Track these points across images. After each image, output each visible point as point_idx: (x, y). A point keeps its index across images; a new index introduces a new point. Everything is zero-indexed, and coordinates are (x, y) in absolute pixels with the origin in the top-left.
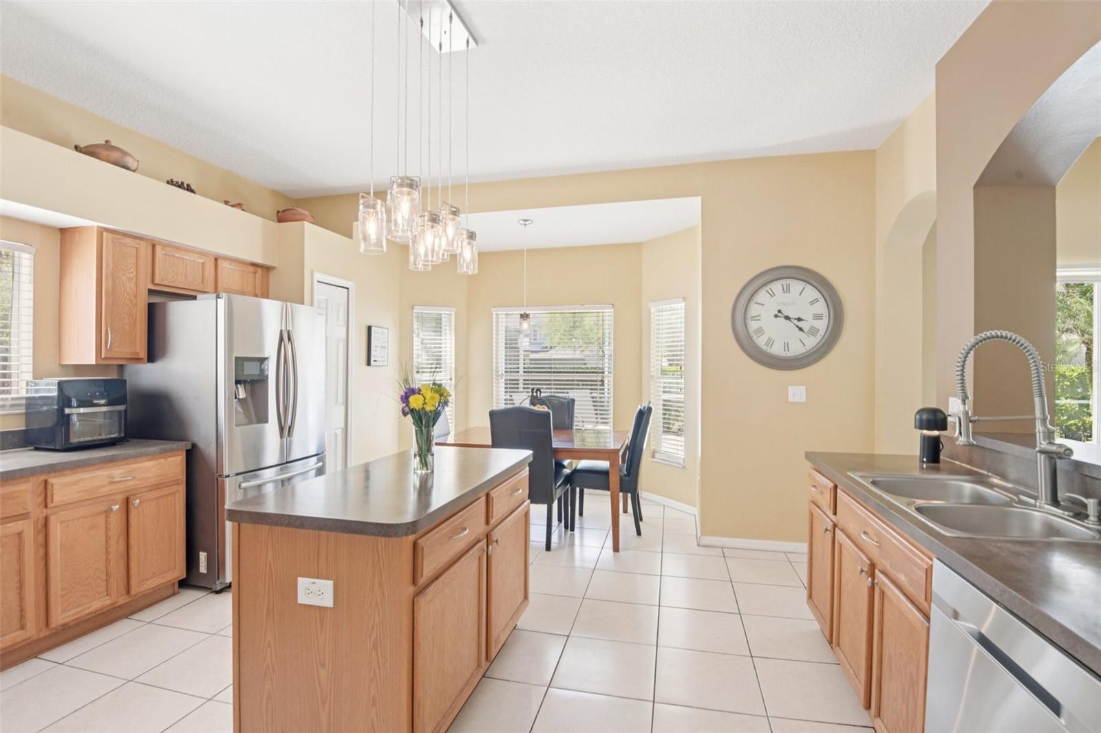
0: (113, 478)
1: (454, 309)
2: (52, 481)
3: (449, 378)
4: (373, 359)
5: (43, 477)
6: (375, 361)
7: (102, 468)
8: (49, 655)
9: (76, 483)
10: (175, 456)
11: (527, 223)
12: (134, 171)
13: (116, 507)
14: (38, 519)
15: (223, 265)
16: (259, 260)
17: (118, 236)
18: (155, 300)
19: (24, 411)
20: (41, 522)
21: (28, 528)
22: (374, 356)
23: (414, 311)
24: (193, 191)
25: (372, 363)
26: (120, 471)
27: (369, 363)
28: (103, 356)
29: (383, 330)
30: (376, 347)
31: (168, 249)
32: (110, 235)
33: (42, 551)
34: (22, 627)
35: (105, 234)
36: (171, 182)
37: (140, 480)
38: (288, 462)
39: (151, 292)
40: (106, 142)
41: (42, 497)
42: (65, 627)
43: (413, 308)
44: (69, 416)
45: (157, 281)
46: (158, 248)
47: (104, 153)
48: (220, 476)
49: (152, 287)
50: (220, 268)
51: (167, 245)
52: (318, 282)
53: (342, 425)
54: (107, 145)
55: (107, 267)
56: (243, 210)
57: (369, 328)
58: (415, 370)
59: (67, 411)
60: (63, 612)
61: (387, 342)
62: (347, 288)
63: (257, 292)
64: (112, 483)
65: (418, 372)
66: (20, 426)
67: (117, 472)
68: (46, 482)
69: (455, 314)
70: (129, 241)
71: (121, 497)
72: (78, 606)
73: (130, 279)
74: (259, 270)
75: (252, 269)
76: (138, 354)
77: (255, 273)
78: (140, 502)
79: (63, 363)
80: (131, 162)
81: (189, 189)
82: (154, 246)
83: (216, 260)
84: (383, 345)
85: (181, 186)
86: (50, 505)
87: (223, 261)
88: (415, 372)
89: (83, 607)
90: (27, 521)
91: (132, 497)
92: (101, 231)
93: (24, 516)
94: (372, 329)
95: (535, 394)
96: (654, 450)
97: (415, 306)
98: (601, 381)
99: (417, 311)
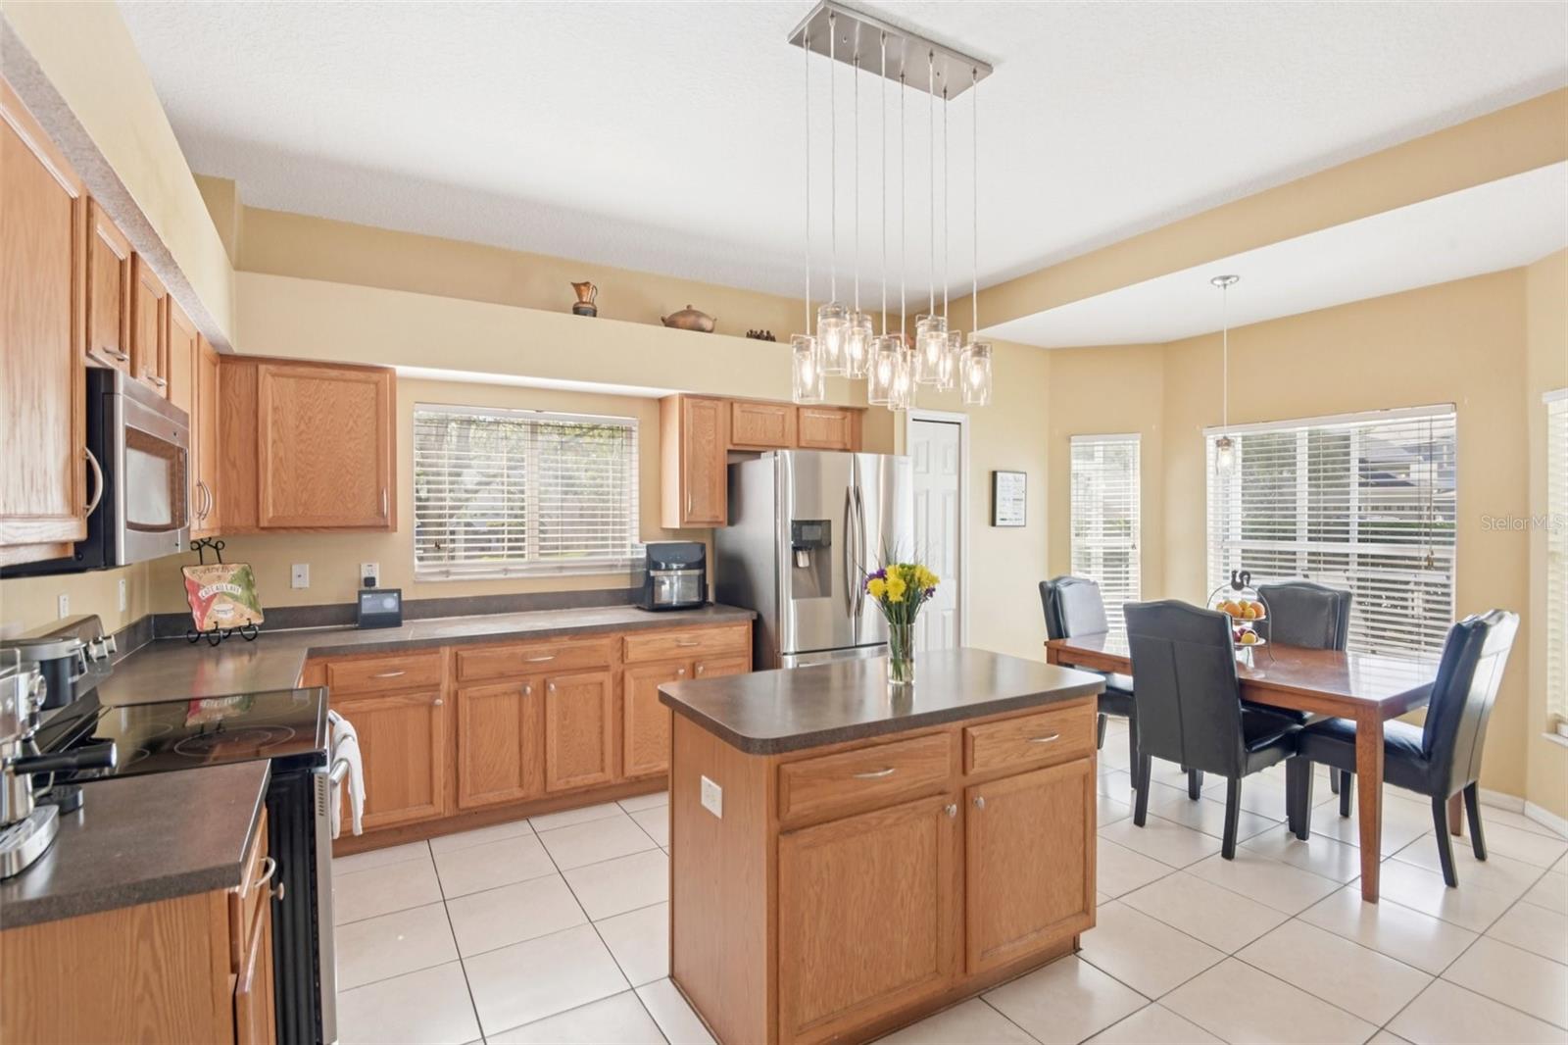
0: (679, 641)
1: (1139, 435)
2: (628, 639)
3: (1131, 544)
4: (999, 516)
5: (620, 635)
6: (1003, 519)
7: (670, 631)
8: (625, 803)
9: (648, 642)
10: (740, 625)
11: (1228, 282)
12: (711, 331)
13: (681, 671)
14: (617, 672)
15: (806, 414)
16: (846, 403)
17: (698, 401)
18: (735, 459)
19: (628, 571)
20: (619, 677)
21: (607, 679)
22: (1001, 513)
23: (1073, 444)
24: (773, 339)
25: (998, 522)
26: (687, 636)
27: (993, 524)
28: (686, 520)
29: (1017, 475)
30: (1004, 499)
31: (745, 405)
32: (690, 400)
33: (619, 703)
34: (603, 770)
35: (685, 400)
36: (753, 335)
37: (705, 646)
38: (857, 647)
39: (730, 452)
40: (688, 307)
41: (620, 652)
42: (638, 780)
43: (1069, 440)
44: (653, 578)
45: (736, 440)
46: (736, 406)
47: (681, 320)
48: (779, 652)
49: (731, 447)
50: (802, 417)
51: (742, 401)
52: (914, 420)
53: (954, 605)
54: (689, 311)
55: (688, 432)
57: (994, 474)
58: (1073, 532)
59: (652, 573)
60: (636, 764)
61: (1025, 492)
62: (959, 424)
63: (847, 440)
64: (679, 646)
65: (1077, 535)
66: (626, 585)
67: (684, 636)
68: (623, 639)
69: (1141, 442)
70: (707, 403)
71: (688, 662)
72: (648, 762)
73: (709, 442)
74: (849, 414)
75: (840, 414)
76: (717, 517)
77: (844, 419)
78: (704, 669)
79: (664, 526)
80: (707, 324)
81: (769, 338)
82: (732, 404)
83: (798, 409)
84: (1017, 497)
85: (758, 337)
86: (626, 662)
87: (805, 410)
88: (1073, 537)
89: (651, 765)
90: (606, 673)
91: (697, 664)
92: (683, 397)
93: (605, 668)
94: (999, 475)
95: (1238, 580)
96: (1558, 718)
97: (1072, 438)
98: (1428, 559)
99: (1077, 444)
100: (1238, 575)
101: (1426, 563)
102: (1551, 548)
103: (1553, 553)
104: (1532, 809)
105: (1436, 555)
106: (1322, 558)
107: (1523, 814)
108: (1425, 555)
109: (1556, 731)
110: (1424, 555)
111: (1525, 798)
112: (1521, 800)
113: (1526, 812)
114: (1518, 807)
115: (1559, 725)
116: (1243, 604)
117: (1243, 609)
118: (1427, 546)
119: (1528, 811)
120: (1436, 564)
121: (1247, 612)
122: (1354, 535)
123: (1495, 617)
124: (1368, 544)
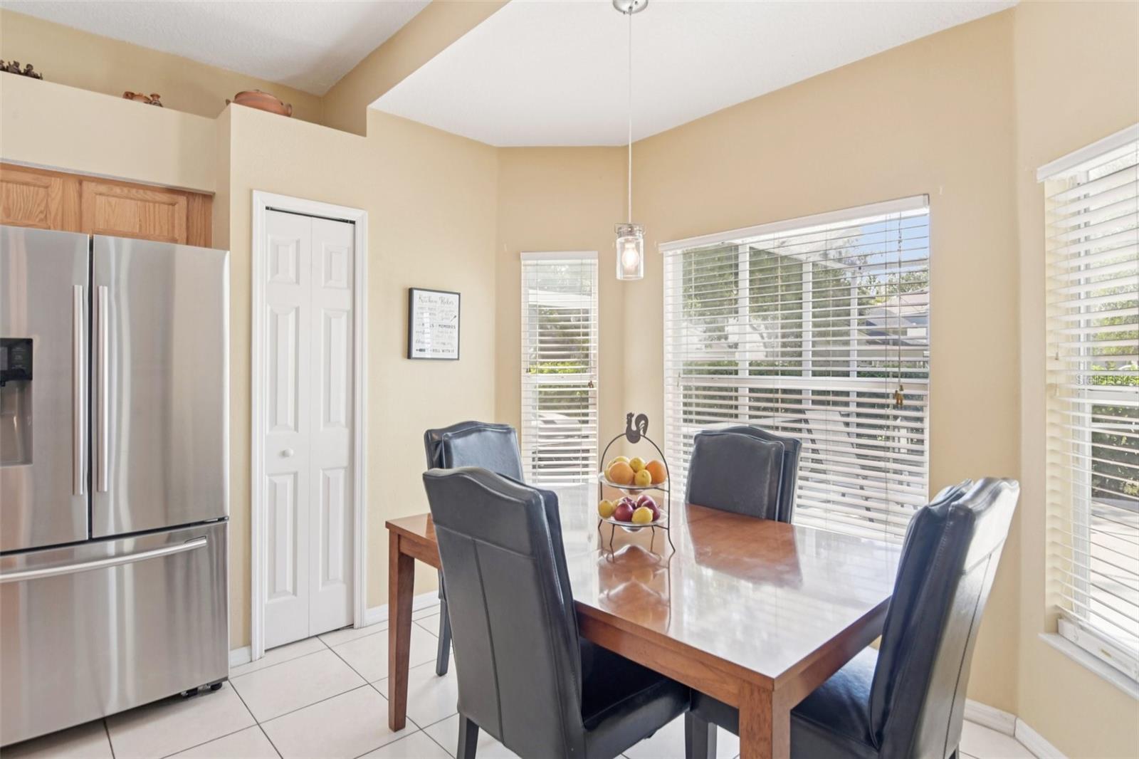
3: (589, 382)
4: (415, 346)
6: (421, 350)
15: (94, 191)
22: (419, 341)
23: (524, 262)
24: (36, 77)
25: (415, 354)
27: (409, 355)
30: (425, 324)
43: (519, 258)
50: (86, 195)
52: (266, 209)
53: (345, 463)
56: (161, 105)
57: (410, 291)
58: (524, 366)
61: (458, 317)
62: (353, 222)
63: (176, 236)
74: (182, 200)
75: (165, 197)
81: (28, 72)
83: (80, 182)
84: (444, 321)
87: (94, 184)
88: (523, 371)
94: (416, 293)
95: (634, 428)
96: (1059, 612)
97: (522, 255)
98: (896, 395)
99: (527, 261)
100: (634, 419)
101: (894, 402)
102: (1051, 380)
103: (1053, 387)
104: (1024, 730)
105: (906, 392)
106: (780, 396)
107: (1014, 736)
108: (894, 391)
109: (1056, 630)
110: (891, 390)
111: (1017, 716)
112: (1012, 717)
113: (1017, 736)
114: (1008, 727)
115: (1059, 620)
116: (635, 467)
117: (635, 471)
118: (896, 380)
119: (1019, 734)
120: (905, 402)
121: (638, 476)
122: (808, 367)
123: (985, 495)
124: (828, 378)
